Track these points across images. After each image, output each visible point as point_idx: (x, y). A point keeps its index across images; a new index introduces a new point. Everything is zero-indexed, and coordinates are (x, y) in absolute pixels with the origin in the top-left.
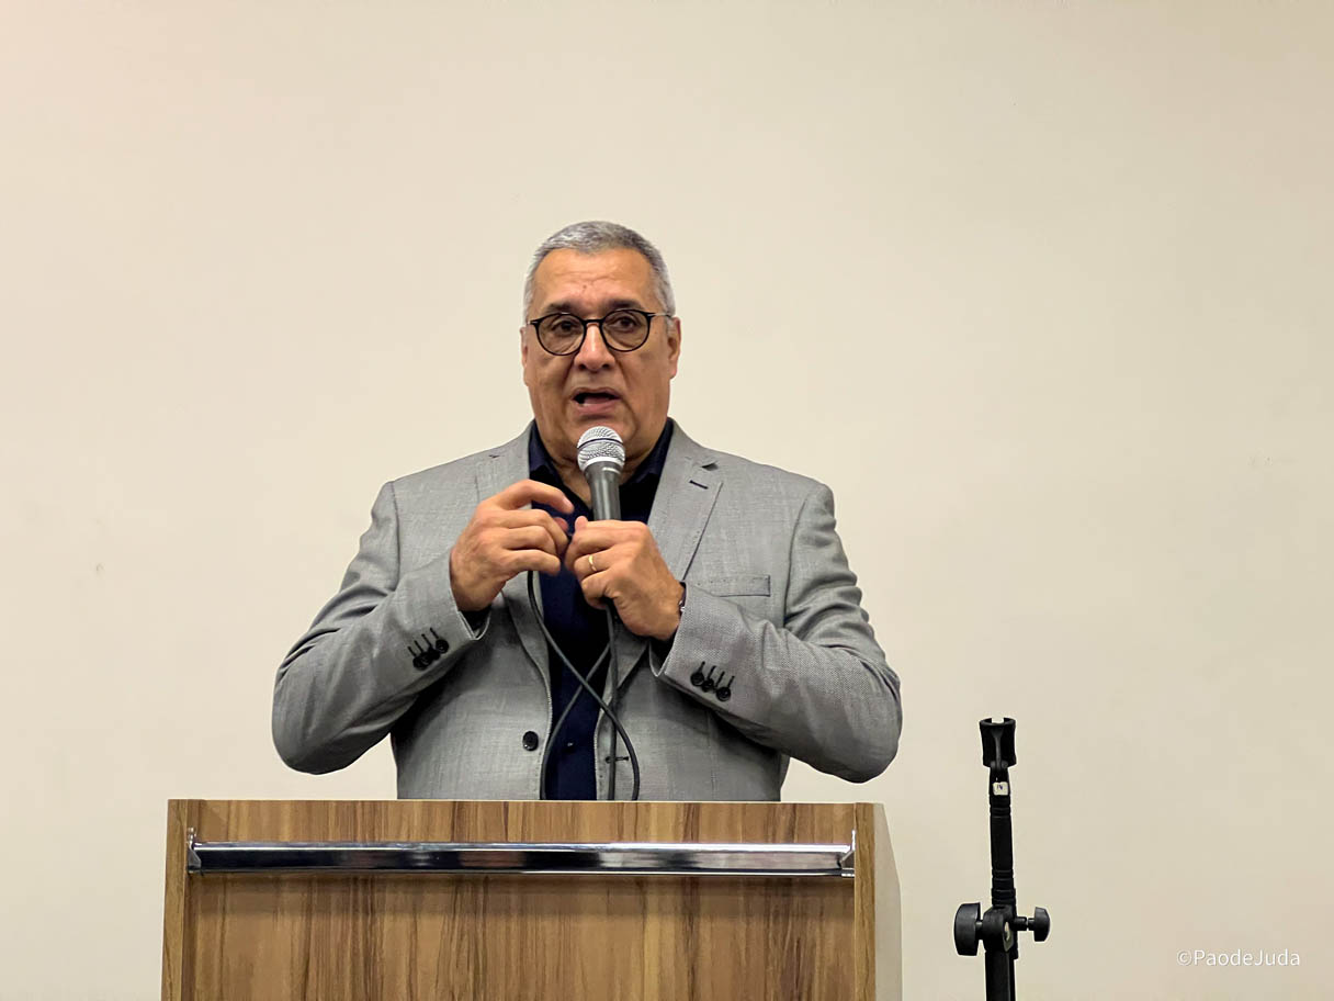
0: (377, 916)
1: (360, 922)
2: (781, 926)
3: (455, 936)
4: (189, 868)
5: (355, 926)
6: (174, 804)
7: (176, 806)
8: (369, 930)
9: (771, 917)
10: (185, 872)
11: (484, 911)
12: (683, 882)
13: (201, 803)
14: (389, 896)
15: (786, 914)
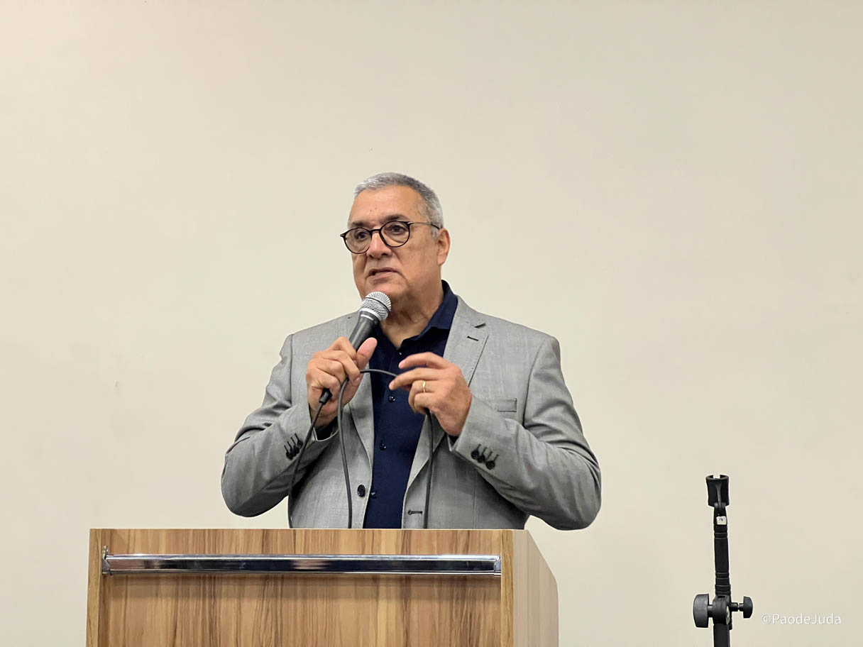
0: (218, 601)
1: (207, 602)
2: (460, 605)
3: (264, 612)
4: (103, 571)
5: (204, 606)
6: (93, 531)
7: (94, 533)
8: (212, 607)
9: (454, 601)
10: (100, 573)
11: (281, 596)
12: (400, 579)
13: (112, 531)
14: (224, 588)
15: (463, 598)
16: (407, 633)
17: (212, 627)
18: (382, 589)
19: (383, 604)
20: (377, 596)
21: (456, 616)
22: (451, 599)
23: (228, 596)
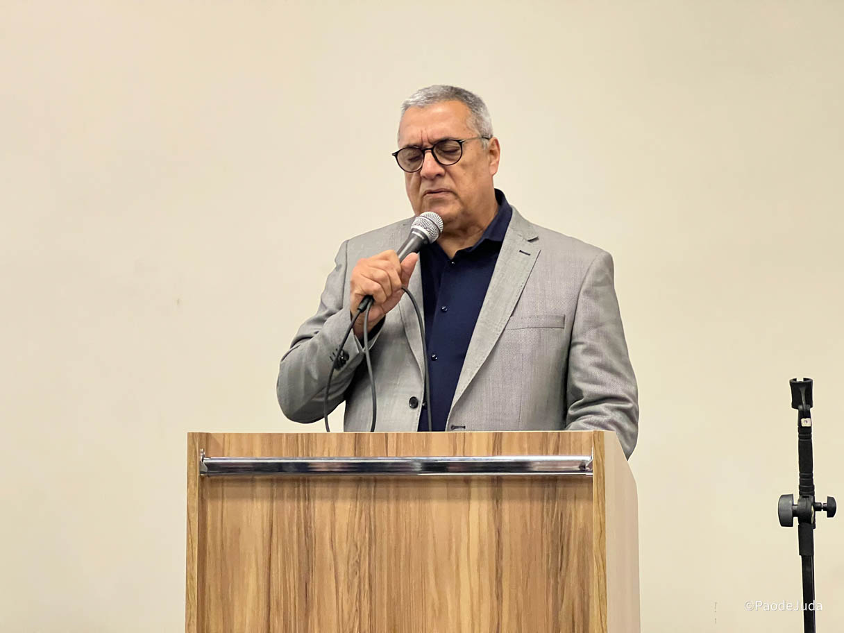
0: (312, 500)
1: (302, 504)
2: (551, 505)
3: (357, 513)
4: (201, 472)
5: (298, 507)
6: (191, 435)
7: (192, 436)
8: (307, 508)
9: (545, 500)
10: (198, 475)
11: (375, 498)
12: (492, 480)
13: (208, 435)
14: (318, 489)
15: (554, 498)
16: (499, 532)
17: (307, 526)
18: (474, 490)
19: (474, 505)
20: (468, 497)
21: (548, 515)
22: (542, 499)
23: (322, 498)
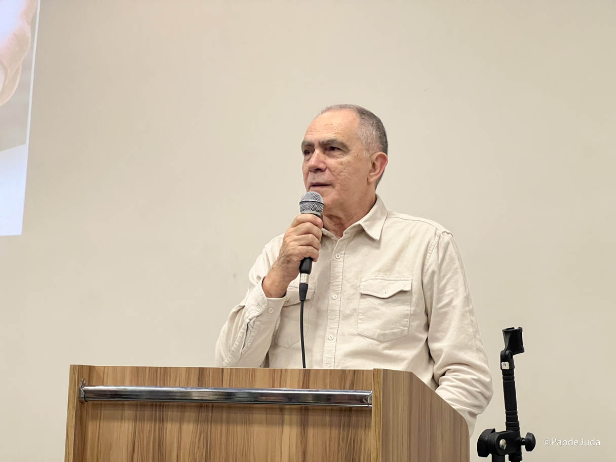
0: (165, 423)
1: (157, 425)
2: (346, 431)
3: (198, 435)
5: (155, 427)
6: (73, 366)
8: (161, 429)
10: (76, 399)
11: (211, 422)
13: (91, 368)
16: (304, 454)
17: (160, 444)
18: (287, 417)
19: (286, 429)
20: (282, 423)
21: (343, 441)
22: (340, 426)
23: (172, 420)
